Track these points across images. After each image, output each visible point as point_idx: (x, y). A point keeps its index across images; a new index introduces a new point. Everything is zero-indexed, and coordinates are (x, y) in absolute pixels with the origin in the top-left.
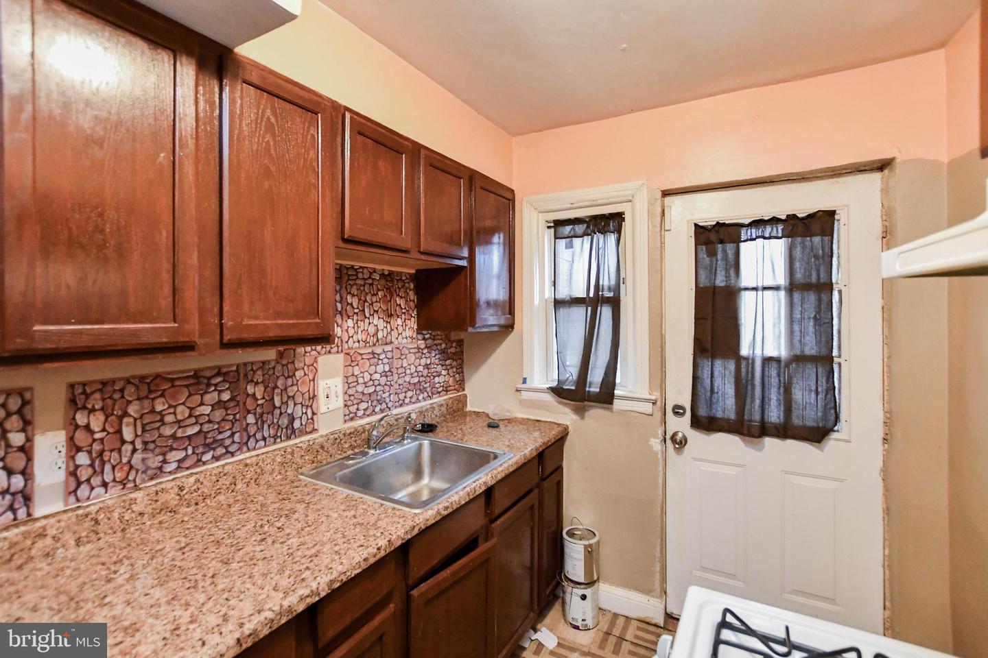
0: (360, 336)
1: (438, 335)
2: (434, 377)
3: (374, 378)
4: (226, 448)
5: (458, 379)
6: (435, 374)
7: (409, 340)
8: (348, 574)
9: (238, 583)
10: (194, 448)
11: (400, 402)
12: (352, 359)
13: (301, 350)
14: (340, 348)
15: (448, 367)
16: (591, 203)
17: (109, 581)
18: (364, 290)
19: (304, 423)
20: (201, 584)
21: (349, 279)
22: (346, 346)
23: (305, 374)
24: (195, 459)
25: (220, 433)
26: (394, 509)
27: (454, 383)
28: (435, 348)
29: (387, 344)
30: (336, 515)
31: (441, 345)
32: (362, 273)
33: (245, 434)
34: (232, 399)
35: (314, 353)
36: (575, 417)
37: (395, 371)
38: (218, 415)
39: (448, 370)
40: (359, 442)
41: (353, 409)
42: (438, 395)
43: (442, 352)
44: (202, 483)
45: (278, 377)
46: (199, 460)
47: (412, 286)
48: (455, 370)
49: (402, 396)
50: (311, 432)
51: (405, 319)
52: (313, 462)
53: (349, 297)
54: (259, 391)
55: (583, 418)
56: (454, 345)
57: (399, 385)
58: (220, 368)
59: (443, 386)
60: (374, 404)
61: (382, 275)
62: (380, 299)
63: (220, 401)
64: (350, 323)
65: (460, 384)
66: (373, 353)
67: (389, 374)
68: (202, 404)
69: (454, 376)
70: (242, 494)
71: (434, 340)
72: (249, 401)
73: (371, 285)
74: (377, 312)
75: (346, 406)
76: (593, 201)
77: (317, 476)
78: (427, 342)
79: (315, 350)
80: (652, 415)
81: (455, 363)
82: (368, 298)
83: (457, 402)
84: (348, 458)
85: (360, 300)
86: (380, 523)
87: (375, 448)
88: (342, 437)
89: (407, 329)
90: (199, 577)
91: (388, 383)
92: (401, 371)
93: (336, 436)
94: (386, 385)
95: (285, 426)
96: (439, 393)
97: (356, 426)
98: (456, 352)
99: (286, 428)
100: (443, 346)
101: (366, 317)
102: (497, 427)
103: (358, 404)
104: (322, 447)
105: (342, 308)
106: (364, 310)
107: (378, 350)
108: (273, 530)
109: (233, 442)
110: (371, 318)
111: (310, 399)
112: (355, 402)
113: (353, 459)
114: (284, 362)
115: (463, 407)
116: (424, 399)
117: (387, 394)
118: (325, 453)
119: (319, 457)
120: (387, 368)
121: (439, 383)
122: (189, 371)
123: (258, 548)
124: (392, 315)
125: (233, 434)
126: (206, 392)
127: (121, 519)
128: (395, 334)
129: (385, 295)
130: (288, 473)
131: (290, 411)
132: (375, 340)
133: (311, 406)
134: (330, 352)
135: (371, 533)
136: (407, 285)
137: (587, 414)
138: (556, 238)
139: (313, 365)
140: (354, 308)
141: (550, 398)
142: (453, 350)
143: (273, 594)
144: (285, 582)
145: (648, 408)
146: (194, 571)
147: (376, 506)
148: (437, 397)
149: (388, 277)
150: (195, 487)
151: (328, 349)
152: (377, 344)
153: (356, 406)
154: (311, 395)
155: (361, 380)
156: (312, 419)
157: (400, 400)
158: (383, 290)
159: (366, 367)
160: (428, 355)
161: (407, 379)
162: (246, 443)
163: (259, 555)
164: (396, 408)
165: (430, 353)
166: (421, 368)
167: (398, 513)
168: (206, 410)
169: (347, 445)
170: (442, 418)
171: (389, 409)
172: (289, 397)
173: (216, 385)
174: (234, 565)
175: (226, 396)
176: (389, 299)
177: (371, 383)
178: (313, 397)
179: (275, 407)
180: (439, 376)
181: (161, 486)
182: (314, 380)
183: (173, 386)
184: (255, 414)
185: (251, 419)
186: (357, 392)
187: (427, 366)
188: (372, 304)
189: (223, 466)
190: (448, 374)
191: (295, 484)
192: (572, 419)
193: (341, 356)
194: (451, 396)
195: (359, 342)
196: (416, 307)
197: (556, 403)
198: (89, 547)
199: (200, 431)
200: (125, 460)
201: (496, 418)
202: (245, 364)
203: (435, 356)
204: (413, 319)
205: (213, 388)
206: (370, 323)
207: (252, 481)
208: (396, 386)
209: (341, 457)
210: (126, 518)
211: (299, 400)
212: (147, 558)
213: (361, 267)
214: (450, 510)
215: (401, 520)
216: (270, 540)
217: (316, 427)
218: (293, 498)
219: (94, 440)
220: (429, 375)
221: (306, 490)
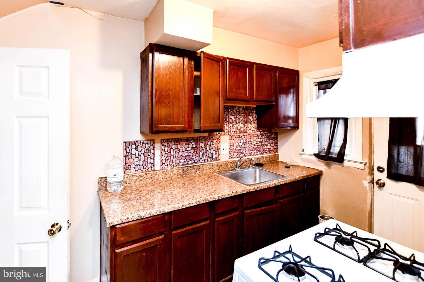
0: (235, 130)
1: (266, 130)
2: (264, 146)
3: (239, 145)
4: (194, 161)
5: (275, 148)
6: (264, 145)
7: (254, 132)
8: (224, 196)
9: (196, 192)
10: (187, 159)
11: (250, 154)
12: (232, 137)
13: (215, 133)
14: (228, 133)
15: (271, 143)
16: (334, 74)
17: (170, 186)
18: (236, 114)
19: (216, 157)
20: (188, 191)
21: (231, 110)
22: (230, 133)
23: (216, 141)
24: (187, 163)
25: (193, 156)
26: (240, 185)
27: (273, 149)
28: (264, 135)
29: (245, 133)
30: (223, 183)
31: (267, 134)
32: (236, 108)
33: (199, 157)
34: (196, 147)
35: (219, 135)
36: (326, 167)
37: (248, 143)
38: (192, 151)
39: (271, 144)
40: (234, 166)
41: (232, 154)
42: (266, 153)
43: (268, 137)
44: (188, 169)
45: (208, 142)
46: (188, 163)
47: (255, 111)
48: (274, 144)
49: (250, 152)
50: (218, 160)
51: (252, 124)
52: (218, 170)
53: (231, 117)
54: (203, 145)
55: (330, 168)
56: (273, 134)
57: (250, 148)
58: (193, 137)
59: (268, 150)
60: (240, 153)
61: (243, 108)
62: (242, 117)
63: (193, 147)
64: (231, 125)
65: (276, 150)
66: (239, 136)
67: (245, 143)
68: (188, 147)
69: (273, 146)
70: (198, 175)
71: (264, 132)
72: (200, 148)
73: (239, 112)
74: (241, 121)
75: (230, 153)
76: (335, 73)
77: (219, 173)
78: (261, 132)
79: (220, 134)
80: (364, 170)
81: (274, 141)
82: (238, 117)
83: (274, 157)
84: (230, 170)
85: (235, 117)
86: (235, 187)
87: (239, 168)
88: (228, 163)
89: (253, 127)
90: (188, 189)
91: (245, 147)
92: (250, 143)
93: (226, 163)
94: (244, 147)
95: (210, 157)
96: (266, 152)
97: (233, 160)
98: (274, 137)
99: (211, 158)
100: (268, 134)
101: (237, 123)
102: (289, 167)
103: (234, 153)
104: (221, 165)
105: (229, 120)
106: (236, 121)
107: (241, 135)
108: (205, 184)
109: (196, 160)
110: (239, 123)
111: (218, 149)
112: (233, 152)
113: (231, 170)
114: (210, 137)
115: (277, 159)
116: (260, 154)
117: (245, 151)
118: (222, 168)
119: (220, 168)
120: (245, 141)
121: (266, 149)
122: (185, 138)
123: (201, 187)
124: (247, 122)
125: (196, 157)
126: (189, 144)
127: (171, 174)
128: (248, 129)
129: (244, 115)
130: (211, 172)
131: (212, 152)
132: (240, 131)
133: (218, 152)
134: (224, 135)
135: (231, 189)
136: (253, 111)
137: (332, 167)
138: (319, 89)
139: (219, 139)
140: (233, 120)
141: (314, 158)
142: (273, 136)
143: (204, 195)
144: (207, 194)
145: (362, 166)
146: (187, 188)
147: (235, 183)
148: (265, 154)
149: (246, 109)
150: (187, 170)
151: (224, 134)
152: (241, 133)
153: (233, 154)
154: (218, 148)
155: (235, 145)
156: (218, 156)
157: (250, 153)
158: (243, 114)
159: (237, 141)
160: (261, 138)
161: (253, 146)
162: (199, 160)
163: (202, 188)
164: (248, 156)
165: (262, 137)
166: (258, 142)
167: (241, 186)
168: (189, 149)
169: (230, 166)
170: (267, 162)
171: (246, 156)
172: (211, 148)
173: (192, 142)
174: (196, 189)
175: (194, 146)
176: (245, 117)
177: (239, 146)
178: (219, 149)
179: (207, 151)
180: (266, 146)
181: (179, 168)
182: (219, 143)
183: (182, 142)
184: (202, 152)
185: (201, 153)
186: (233, 149)
187: (261, 142)
188: (239, 119)
189: (194, 166)
190: (271, 145)
191: (213, 175)
192: (324, 168)
193: (228, 136)
194: (272, 154)
195: (234, 132)
196: (256, 119)
197: (317, 161)
198: (165, 179)
199: (188, 155)
200: (172, 160)
201: (290, 164)
202: (199, 137)
203: (265, 138)
204: (255, 124)
205: (191, 143)
206: (238, 125)
207: (201, 172)
208: (248, 148)
209: (227, 169)
210: (172, 175)
211: (214, 149)
212: (177, 184)
213: (235, 106)
214: (259, 189)
215: (241, 188)
216: (204, 185)
217: (220, 159)
218: (211, 178)
219: (166, 154)
220: (262, 145)
221: (215, 176)
